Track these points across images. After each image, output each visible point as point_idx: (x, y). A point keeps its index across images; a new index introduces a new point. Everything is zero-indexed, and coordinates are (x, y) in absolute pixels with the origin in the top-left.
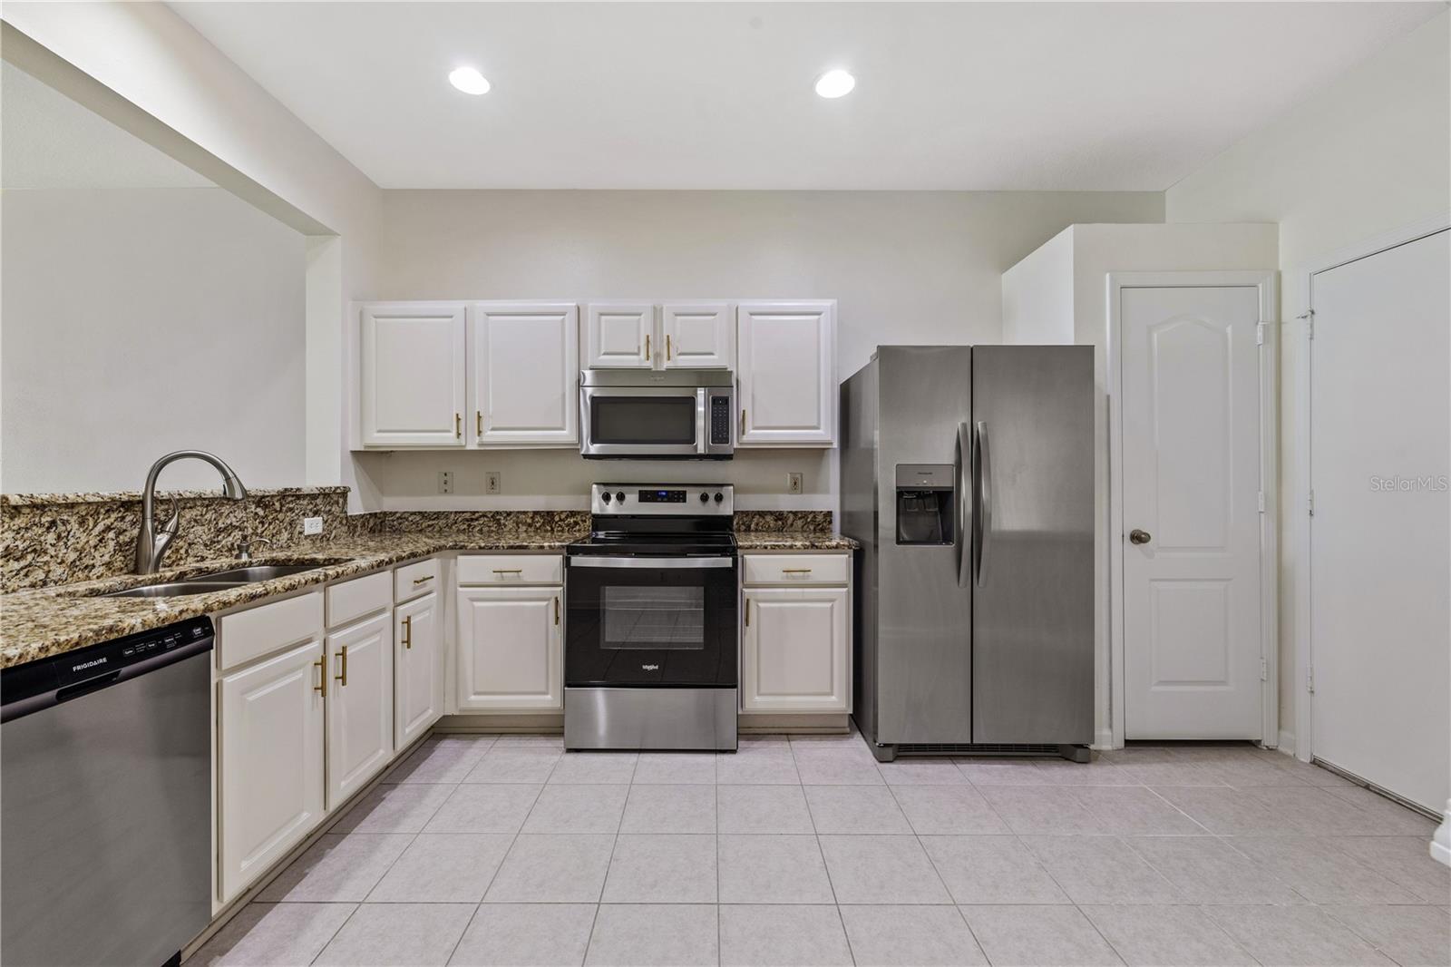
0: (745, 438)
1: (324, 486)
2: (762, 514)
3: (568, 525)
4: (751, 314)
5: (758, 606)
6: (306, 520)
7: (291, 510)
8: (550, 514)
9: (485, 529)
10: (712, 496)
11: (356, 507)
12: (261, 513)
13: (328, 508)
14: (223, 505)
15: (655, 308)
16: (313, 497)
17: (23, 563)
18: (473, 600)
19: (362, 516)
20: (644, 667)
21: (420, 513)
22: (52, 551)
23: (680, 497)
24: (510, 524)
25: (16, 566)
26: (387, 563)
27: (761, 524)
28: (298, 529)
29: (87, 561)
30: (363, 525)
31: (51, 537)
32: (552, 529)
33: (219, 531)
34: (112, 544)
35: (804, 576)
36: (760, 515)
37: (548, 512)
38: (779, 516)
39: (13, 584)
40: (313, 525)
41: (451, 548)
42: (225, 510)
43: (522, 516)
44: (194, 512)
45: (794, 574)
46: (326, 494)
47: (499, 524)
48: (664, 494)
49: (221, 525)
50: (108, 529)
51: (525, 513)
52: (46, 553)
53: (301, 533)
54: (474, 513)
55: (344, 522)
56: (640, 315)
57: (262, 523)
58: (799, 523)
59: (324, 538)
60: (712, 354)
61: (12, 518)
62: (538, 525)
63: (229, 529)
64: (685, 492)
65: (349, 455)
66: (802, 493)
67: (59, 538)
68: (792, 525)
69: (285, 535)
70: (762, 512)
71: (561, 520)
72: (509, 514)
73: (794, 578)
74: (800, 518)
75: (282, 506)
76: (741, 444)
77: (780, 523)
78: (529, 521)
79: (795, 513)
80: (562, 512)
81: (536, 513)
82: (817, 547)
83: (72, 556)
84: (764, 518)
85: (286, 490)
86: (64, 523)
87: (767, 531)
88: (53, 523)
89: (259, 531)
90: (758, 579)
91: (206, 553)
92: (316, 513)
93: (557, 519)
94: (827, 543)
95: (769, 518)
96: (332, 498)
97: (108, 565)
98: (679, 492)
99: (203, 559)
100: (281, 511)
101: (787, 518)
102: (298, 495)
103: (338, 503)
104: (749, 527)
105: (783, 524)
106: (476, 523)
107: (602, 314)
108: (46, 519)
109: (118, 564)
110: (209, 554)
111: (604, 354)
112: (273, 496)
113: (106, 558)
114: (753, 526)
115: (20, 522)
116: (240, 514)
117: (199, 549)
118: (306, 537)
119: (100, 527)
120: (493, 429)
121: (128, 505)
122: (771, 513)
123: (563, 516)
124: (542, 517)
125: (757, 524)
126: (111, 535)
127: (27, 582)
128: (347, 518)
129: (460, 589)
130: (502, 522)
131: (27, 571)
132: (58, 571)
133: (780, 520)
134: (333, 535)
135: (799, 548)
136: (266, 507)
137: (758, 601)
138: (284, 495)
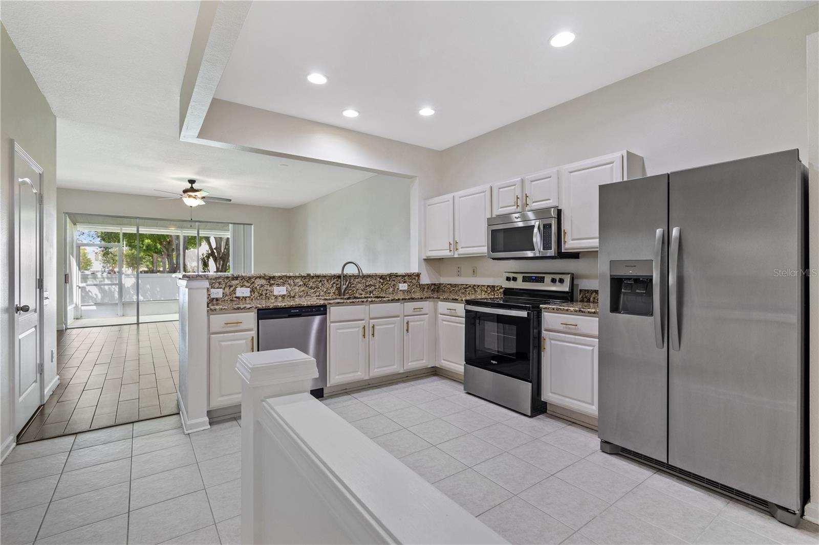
0: (567, 246)
1: (408, 272)
3: (500, 293)
4: (571, 172)
5: (551, 342)
6: (400, 284)
7: (394, 280)
8: (493, 287)
9: (471, 293)
10: (557, 279)
11: (425, 280)
12: (382, 281)
13: (410, 281)
14: (368, 278)
15: (522, 180)
16: (403, 276)
17: (315, 290)
18: (443, 320)
19: (428, 285)
20: (492, 361)
21: (450, 284)
22: (321, 288)
23: (541, 280)
24: (479, 291)
25: (313, 291)
26: (396, 300)
28: (397, 287)
29: (329, 291)
30: (428, 288)
31: (320, 284)
32: (494, 295)
33: (367, 286)
34: (335, 287)
35: (575, 328)
37: (493, 286)
39: (312, 295)
40: (403, 286)
41: (436, 298)
42: (369, 279)
43: (483, 287)
44: (358, 280)
45: (570, 326)
46: (410, 276)
47: (475, 291)
48: (534, 278)
49: (367, 284)
50: (334, 283)
51: (484, 286)
52: (319, 288)
53: (398, 289)
54: (467, 285)
55: (418, 286)
56: (515, 185)
57: (382, 285)
59: (408, 291)
60: (549, 200)
61: (312, 279)
62: (489, 292)
63: (370, 286)
64: (544, 277)
65: (423, 261)
67: (322, 285)
69: (391, 289)
71: (497, 290)
72: (478, 286)
73: (570, 328)
75: (390, 279)
76: (566, 249)
78: (486, 290)
80: (498, 286)
81: (488, 286)
82: (582, 312)
83: (326, 290)
85: (391, 273)
86: (324, 281)
88: (321, 281)
89: (381, 287)
90: (550, 327)
91: (362, 293)
92: (404, 282)
93: (496, 289)
94: (589, 310)
96: (412, 278)
97: (334, 293)
98: (541, 277)
99: (361, 294)
100: (389, 281)
102: (397, 276)
103: (415, 279)
104: (589, 299)
106: (467, 290)
107: (500, 188)
108: (319, 280)
109: (336, 293)
110: (363, 293)
111: (501, 208)
112: (386, 276)
113: (334, 291)
114: (591, 299)
115: (314, 280)
116: (374, 281)
117: (360, 291)
118: (400, 291)
119: (332, 283)
120: (462, 248)
121: (339, 277)
123: (498, 288)
124: (490, 288)
125: (594, 298)
126: (335, 285)
127: (315, 295)
128: (419, 285)
129: (440, 315)
130: (476, 289)
131: (315, 292)
132: (322, 293)
134: (413, 290)
135: (571, 311)
136: (383, 279)
137: (551, 339)
138: (390, 275)
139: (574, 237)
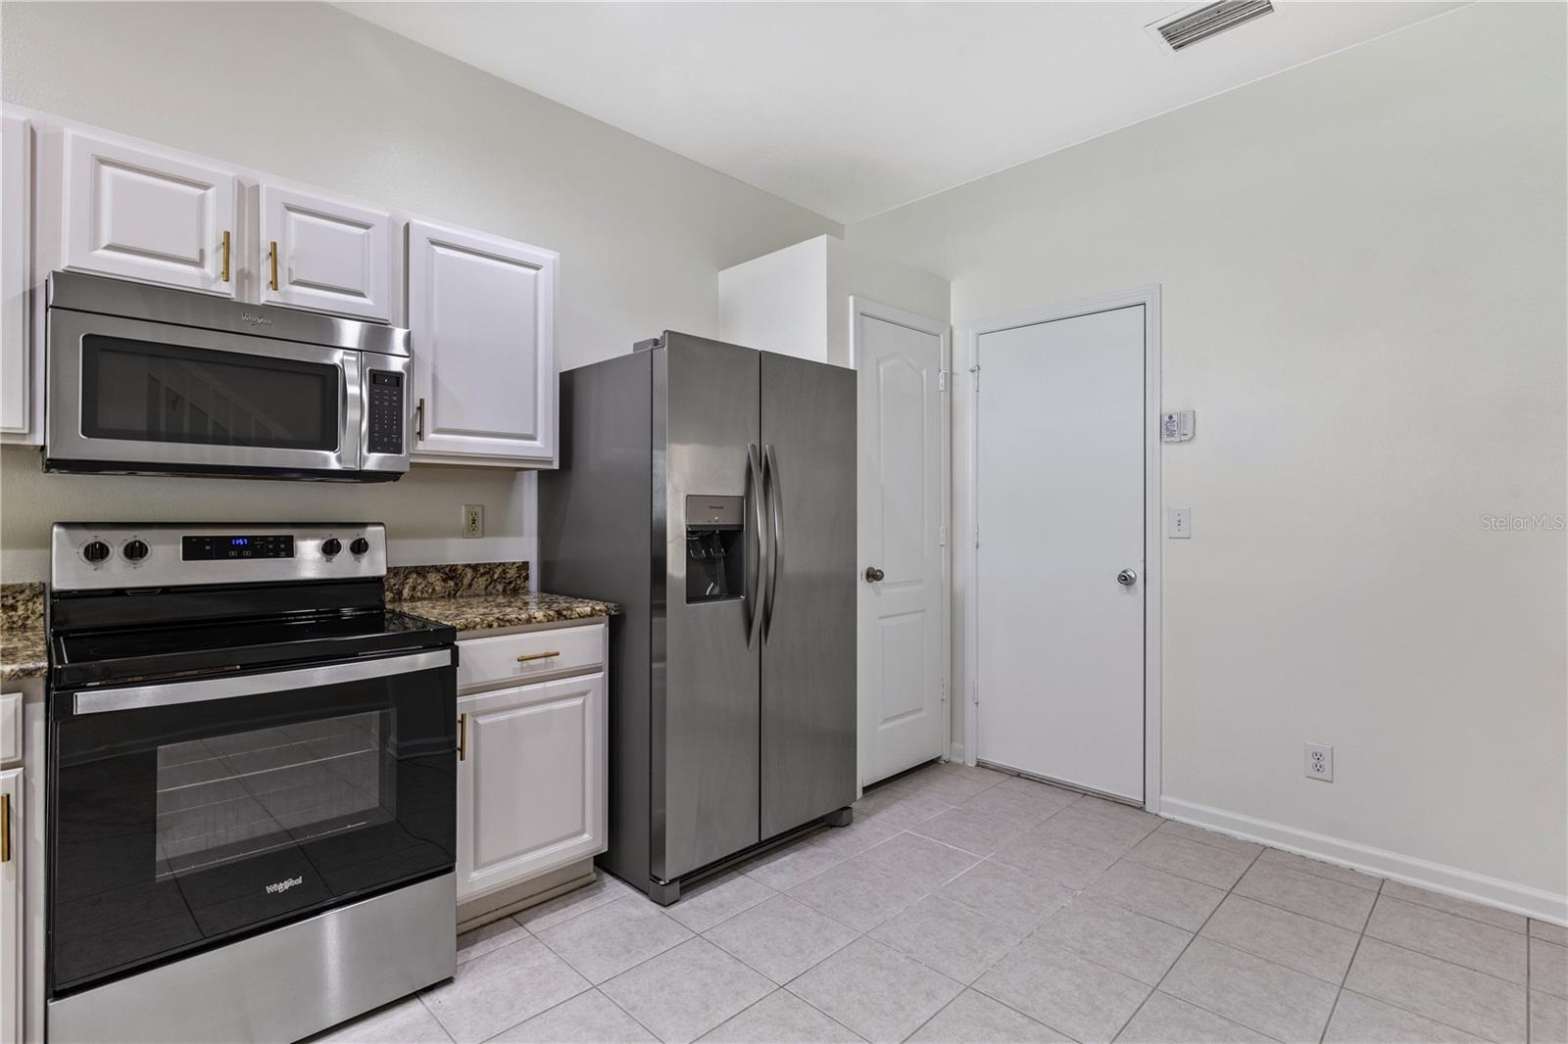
0: (421, 446)
2: (421, 571)
4: (433, 243)
10: (346, 543)
15: (241, 186)
20: (269, 889)
23: (280, 548)
27: (420, 588)
35: (546, 663)
36: (419, 574)
38: (451, 573)
45: (532, 662)
48: (243, 542)
56: (205, 187)
58: (482, 582)
60: (361, 295)
64: (289, 540)
66: (483, 534)
68: (470, 585)
70: (422, 567)
73: (532, 668)
74: (482, 575)
76: (415, 456)
77: (451, 583)
79: (475, 568)
84: (425, 577)
87: (430, 599)
90: (478, 679)
95: (433, 577)
98: (281, 537)
101: (462, 576)
104: (400, 593)
105: (456, 584)
107: (103, 161)
111: (109, 247)
114: (406, 593)
122: (436, 569)
125: (414, 588)
133: (452, 579)
135: (541, 622)
137: (482, 714)
139: (442, 425)
